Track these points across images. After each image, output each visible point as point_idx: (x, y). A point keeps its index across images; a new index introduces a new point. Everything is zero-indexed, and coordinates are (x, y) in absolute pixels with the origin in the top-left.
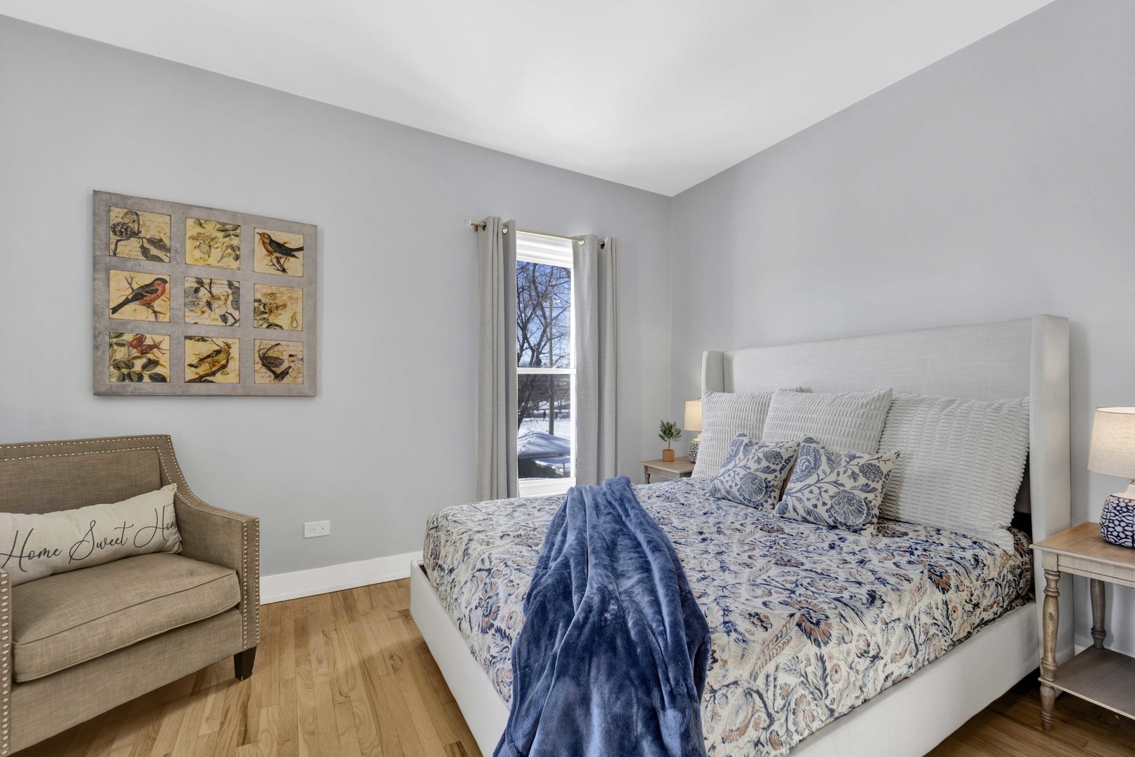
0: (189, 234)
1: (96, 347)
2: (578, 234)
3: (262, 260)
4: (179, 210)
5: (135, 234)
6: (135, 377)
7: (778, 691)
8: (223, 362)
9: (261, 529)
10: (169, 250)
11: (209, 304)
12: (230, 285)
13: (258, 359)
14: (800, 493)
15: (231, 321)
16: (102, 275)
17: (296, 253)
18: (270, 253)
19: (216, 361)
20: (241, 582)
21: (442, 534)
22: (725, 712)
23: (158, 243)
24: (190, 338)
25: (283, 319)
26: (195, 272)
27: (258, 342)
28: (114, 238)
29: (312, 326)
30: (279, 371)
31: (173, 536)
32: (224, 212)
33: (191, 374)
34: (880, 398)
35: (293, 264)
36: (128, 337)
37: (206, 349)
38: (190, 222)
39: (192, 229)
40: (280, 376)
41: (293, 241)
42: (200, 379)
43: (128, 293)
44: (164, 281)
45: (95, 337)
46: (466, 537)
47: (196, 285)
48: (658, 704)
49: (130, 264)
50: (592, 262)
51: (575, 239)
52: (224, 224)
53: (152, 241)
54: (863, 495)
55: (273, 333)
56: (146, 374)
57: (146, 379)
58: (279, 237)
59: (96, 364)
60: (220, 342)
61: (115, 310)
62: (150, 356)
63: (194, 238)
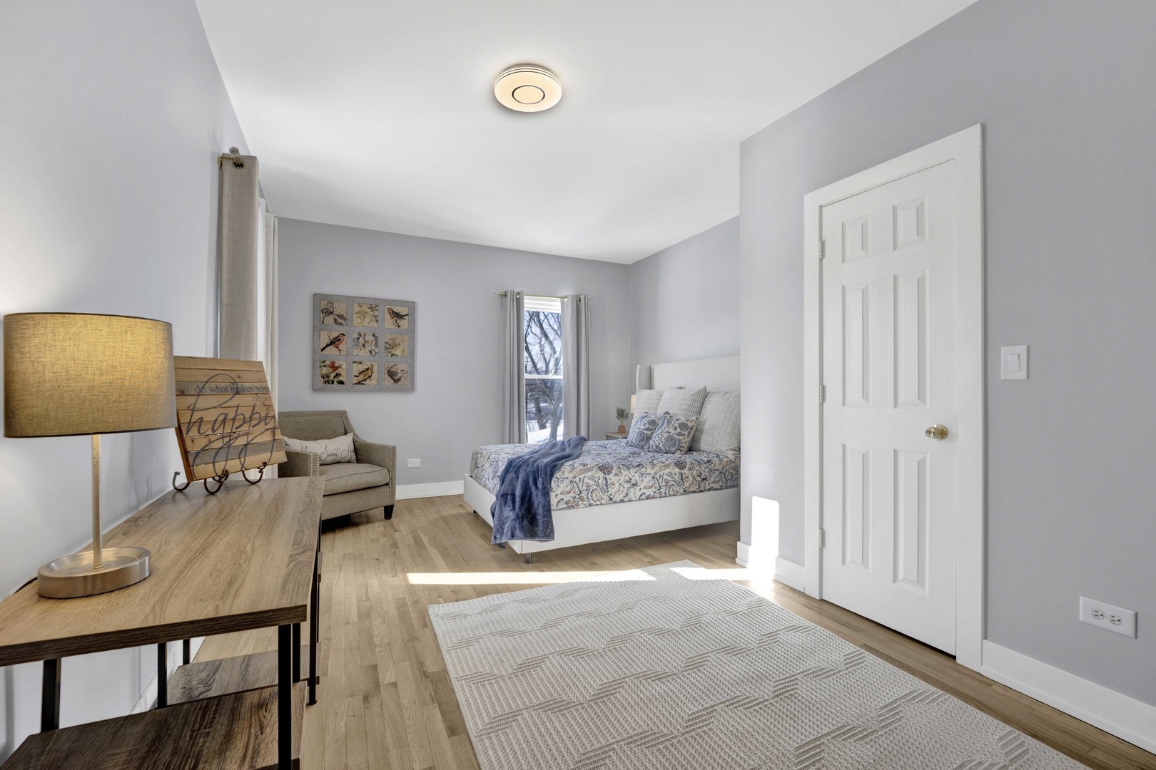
0: (355, 311)
1: (314, 368)
2: (564, 294)
3: (388, 322)
4: (351, 300)
5: (331, 313)
6: (331, 382)
7: (584, 484)
8: (370, 374)
9: (397, 450)
10: (346, 320)
11: (364, 345)
12: (374, 335)
13: (386, 373)
14: (657, 439)
15: (374, 353)
16: (317, 334)
17: (405, 317)
18: (392, 318)
19: (366, 374)
20: (389, 474)
21: (479, 455)
22: (562, 485)
23: (341, 316)
24: (355, 362)
25: (398, 352)
26: (358, 330)
27: (386, 364)
28: (322, 315)
29: (412, 355)
30: (396, 378)
31: (354, 457)
32: (371, 299)
33: (355, 380)
34: (700, 391)
35: (404, 323)
36: (328, 363)
37: (362, 367)
38: (356, 305)
39: (357, 309)
40: (396, 381)
41: (402, 311)
42: (359, 383)
43: (328, 342)
44: (344, 335)
45: (314, 363)
46: (489, 454)
47: (358, 336)
48: (537, 476)
49: (329, 327)
50: (572, 311)
51: (562, 298)
52: (371, 305)
53: (339, 316)
54: (678, 437)
55: (394, 358)
56: (335, 380)
57: (335, 383)
58: (397, 309)
59: (313, 376)
60: (369, 365)
61: (322, 350)
62: (337, 371)
63: (357, 313)
